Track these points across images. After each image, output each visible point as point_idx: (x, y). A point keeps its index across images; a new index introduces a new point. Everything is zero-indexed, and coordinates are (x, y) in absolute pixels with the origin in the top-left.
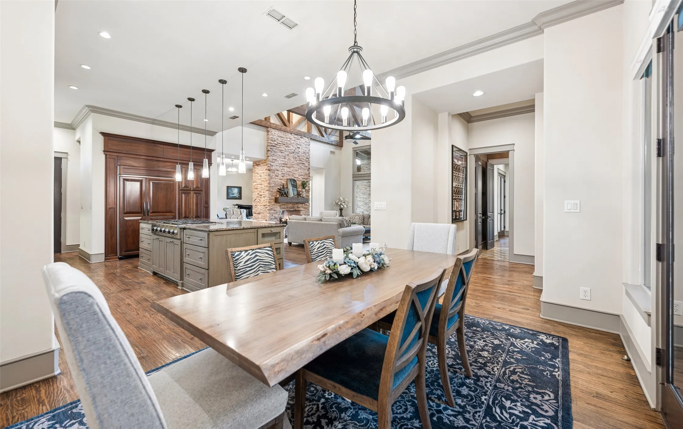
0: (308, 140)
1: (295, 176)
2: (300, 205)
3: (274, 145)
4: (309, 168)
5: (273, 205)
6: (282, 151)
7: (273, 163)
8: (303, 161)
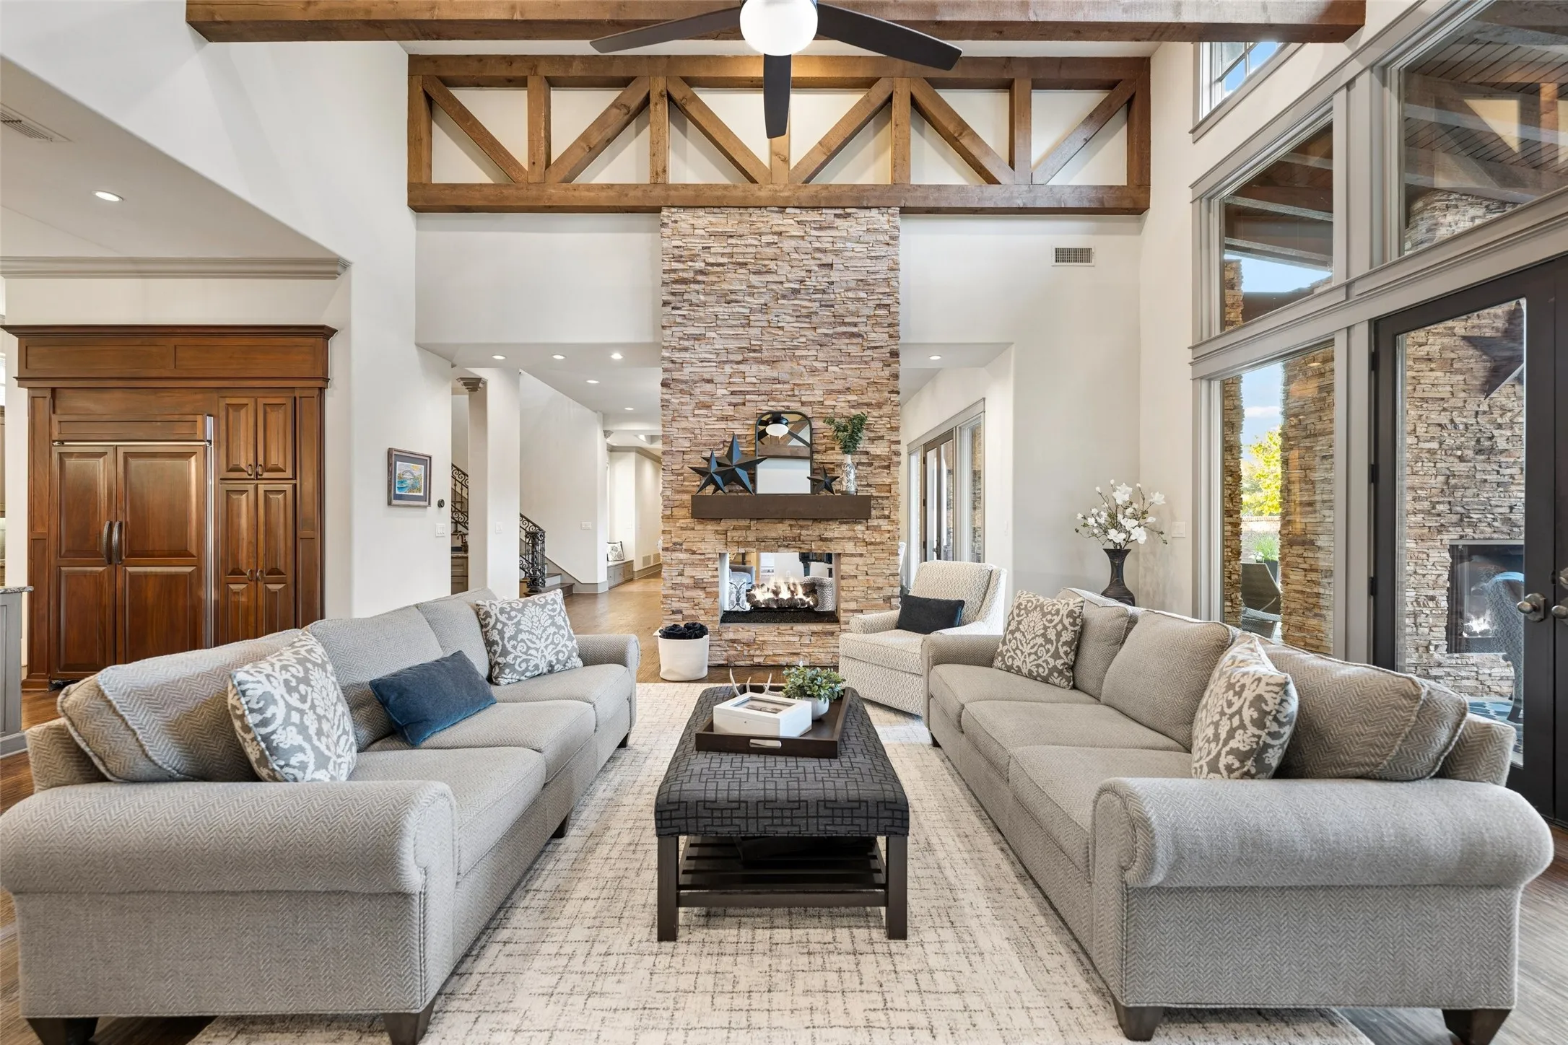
0: (886, 217)
1: (804, 399)
2: (836, 530)
3: (690, 275)
4: (895, 354)
5: (682, 529)
6: (733, 297)
7: (687, 355)
8: (855, 325)
